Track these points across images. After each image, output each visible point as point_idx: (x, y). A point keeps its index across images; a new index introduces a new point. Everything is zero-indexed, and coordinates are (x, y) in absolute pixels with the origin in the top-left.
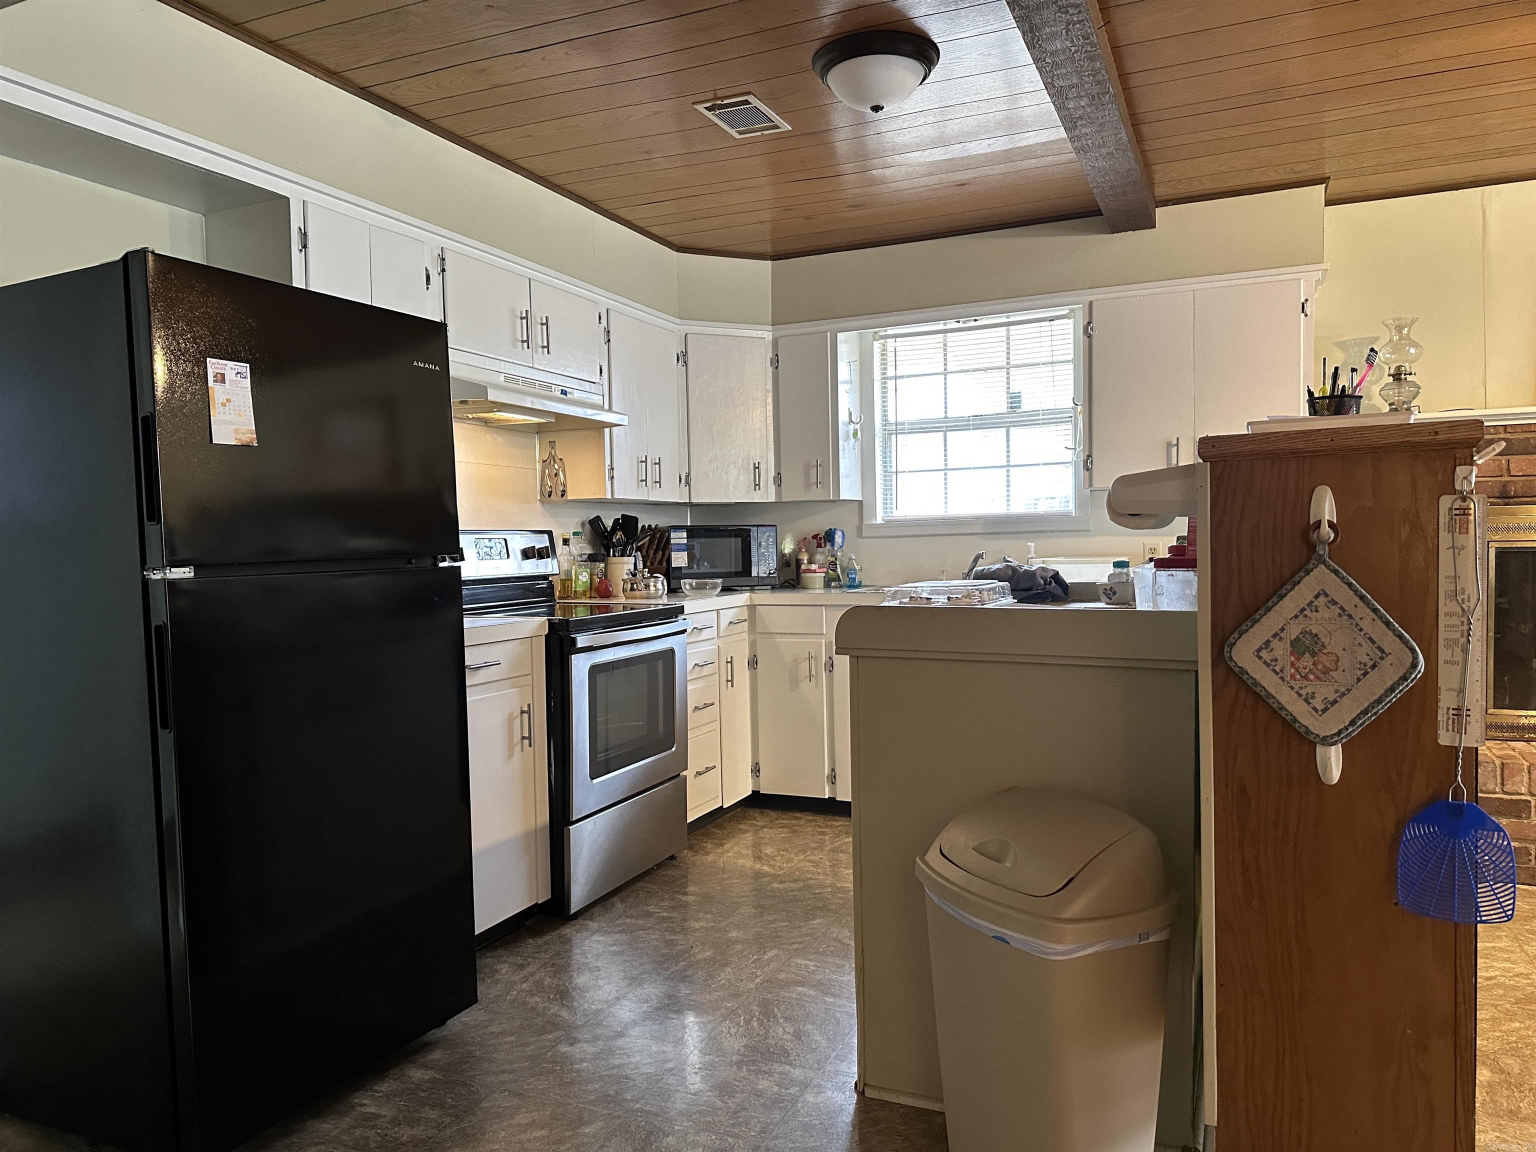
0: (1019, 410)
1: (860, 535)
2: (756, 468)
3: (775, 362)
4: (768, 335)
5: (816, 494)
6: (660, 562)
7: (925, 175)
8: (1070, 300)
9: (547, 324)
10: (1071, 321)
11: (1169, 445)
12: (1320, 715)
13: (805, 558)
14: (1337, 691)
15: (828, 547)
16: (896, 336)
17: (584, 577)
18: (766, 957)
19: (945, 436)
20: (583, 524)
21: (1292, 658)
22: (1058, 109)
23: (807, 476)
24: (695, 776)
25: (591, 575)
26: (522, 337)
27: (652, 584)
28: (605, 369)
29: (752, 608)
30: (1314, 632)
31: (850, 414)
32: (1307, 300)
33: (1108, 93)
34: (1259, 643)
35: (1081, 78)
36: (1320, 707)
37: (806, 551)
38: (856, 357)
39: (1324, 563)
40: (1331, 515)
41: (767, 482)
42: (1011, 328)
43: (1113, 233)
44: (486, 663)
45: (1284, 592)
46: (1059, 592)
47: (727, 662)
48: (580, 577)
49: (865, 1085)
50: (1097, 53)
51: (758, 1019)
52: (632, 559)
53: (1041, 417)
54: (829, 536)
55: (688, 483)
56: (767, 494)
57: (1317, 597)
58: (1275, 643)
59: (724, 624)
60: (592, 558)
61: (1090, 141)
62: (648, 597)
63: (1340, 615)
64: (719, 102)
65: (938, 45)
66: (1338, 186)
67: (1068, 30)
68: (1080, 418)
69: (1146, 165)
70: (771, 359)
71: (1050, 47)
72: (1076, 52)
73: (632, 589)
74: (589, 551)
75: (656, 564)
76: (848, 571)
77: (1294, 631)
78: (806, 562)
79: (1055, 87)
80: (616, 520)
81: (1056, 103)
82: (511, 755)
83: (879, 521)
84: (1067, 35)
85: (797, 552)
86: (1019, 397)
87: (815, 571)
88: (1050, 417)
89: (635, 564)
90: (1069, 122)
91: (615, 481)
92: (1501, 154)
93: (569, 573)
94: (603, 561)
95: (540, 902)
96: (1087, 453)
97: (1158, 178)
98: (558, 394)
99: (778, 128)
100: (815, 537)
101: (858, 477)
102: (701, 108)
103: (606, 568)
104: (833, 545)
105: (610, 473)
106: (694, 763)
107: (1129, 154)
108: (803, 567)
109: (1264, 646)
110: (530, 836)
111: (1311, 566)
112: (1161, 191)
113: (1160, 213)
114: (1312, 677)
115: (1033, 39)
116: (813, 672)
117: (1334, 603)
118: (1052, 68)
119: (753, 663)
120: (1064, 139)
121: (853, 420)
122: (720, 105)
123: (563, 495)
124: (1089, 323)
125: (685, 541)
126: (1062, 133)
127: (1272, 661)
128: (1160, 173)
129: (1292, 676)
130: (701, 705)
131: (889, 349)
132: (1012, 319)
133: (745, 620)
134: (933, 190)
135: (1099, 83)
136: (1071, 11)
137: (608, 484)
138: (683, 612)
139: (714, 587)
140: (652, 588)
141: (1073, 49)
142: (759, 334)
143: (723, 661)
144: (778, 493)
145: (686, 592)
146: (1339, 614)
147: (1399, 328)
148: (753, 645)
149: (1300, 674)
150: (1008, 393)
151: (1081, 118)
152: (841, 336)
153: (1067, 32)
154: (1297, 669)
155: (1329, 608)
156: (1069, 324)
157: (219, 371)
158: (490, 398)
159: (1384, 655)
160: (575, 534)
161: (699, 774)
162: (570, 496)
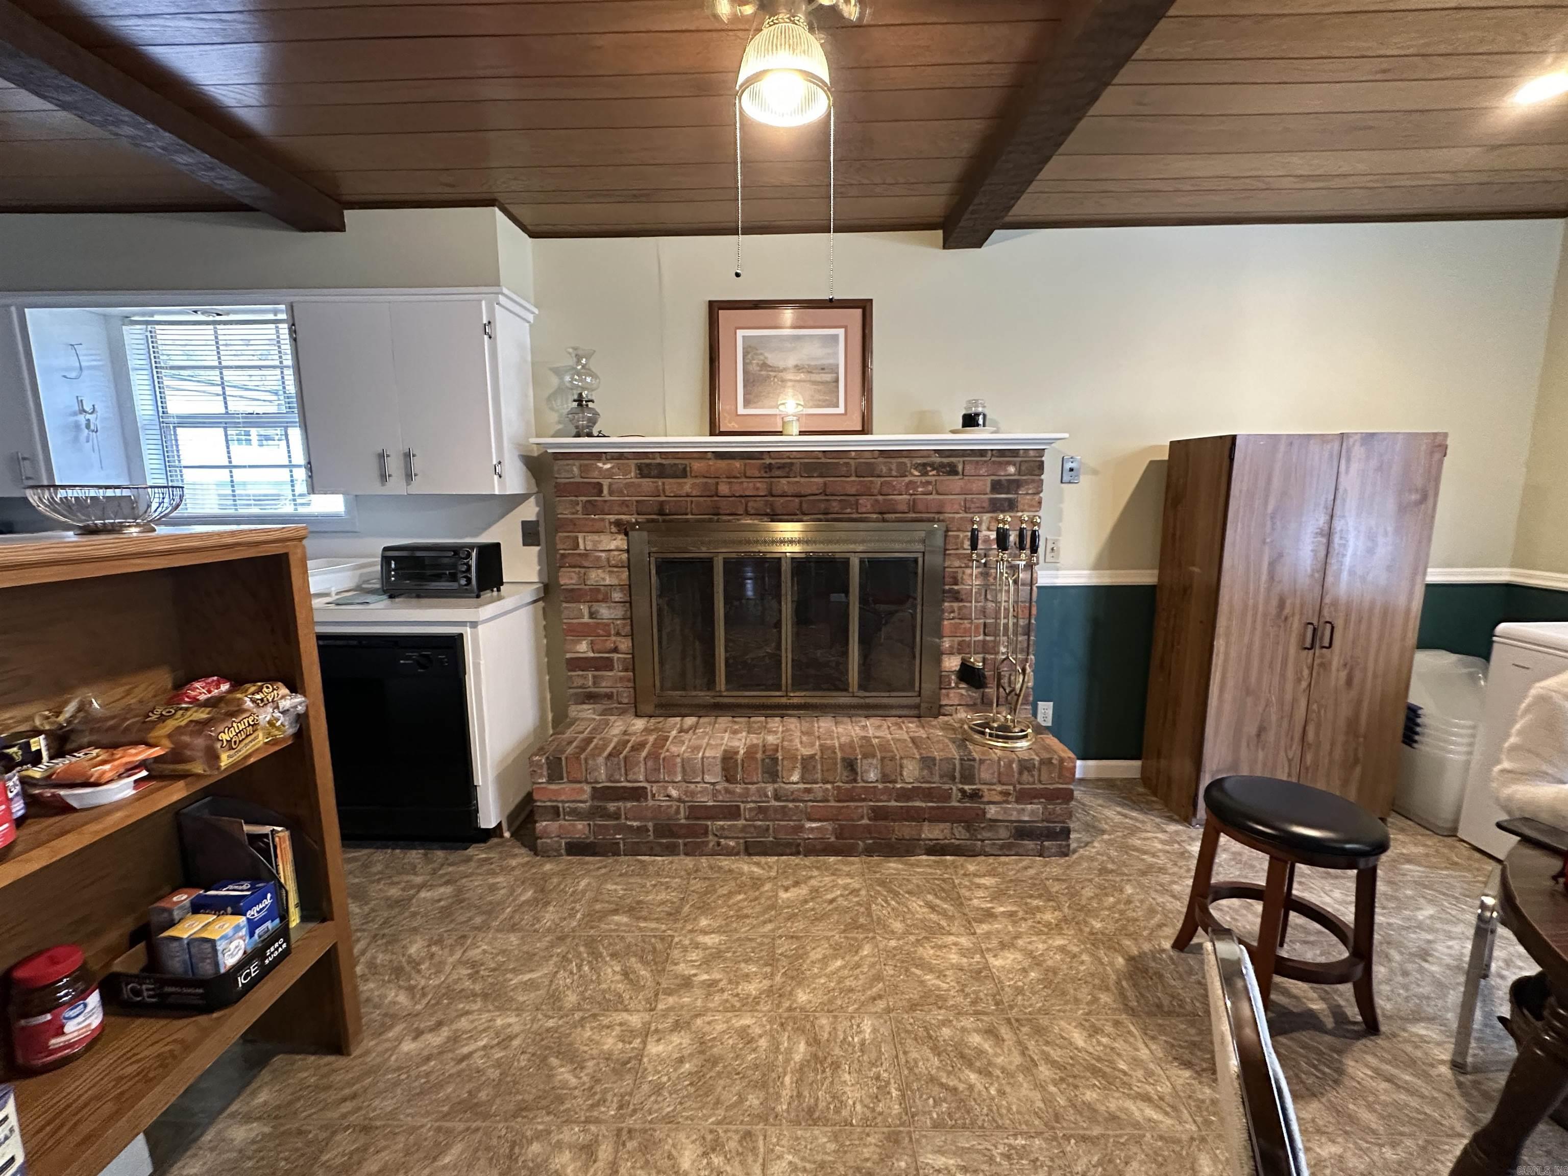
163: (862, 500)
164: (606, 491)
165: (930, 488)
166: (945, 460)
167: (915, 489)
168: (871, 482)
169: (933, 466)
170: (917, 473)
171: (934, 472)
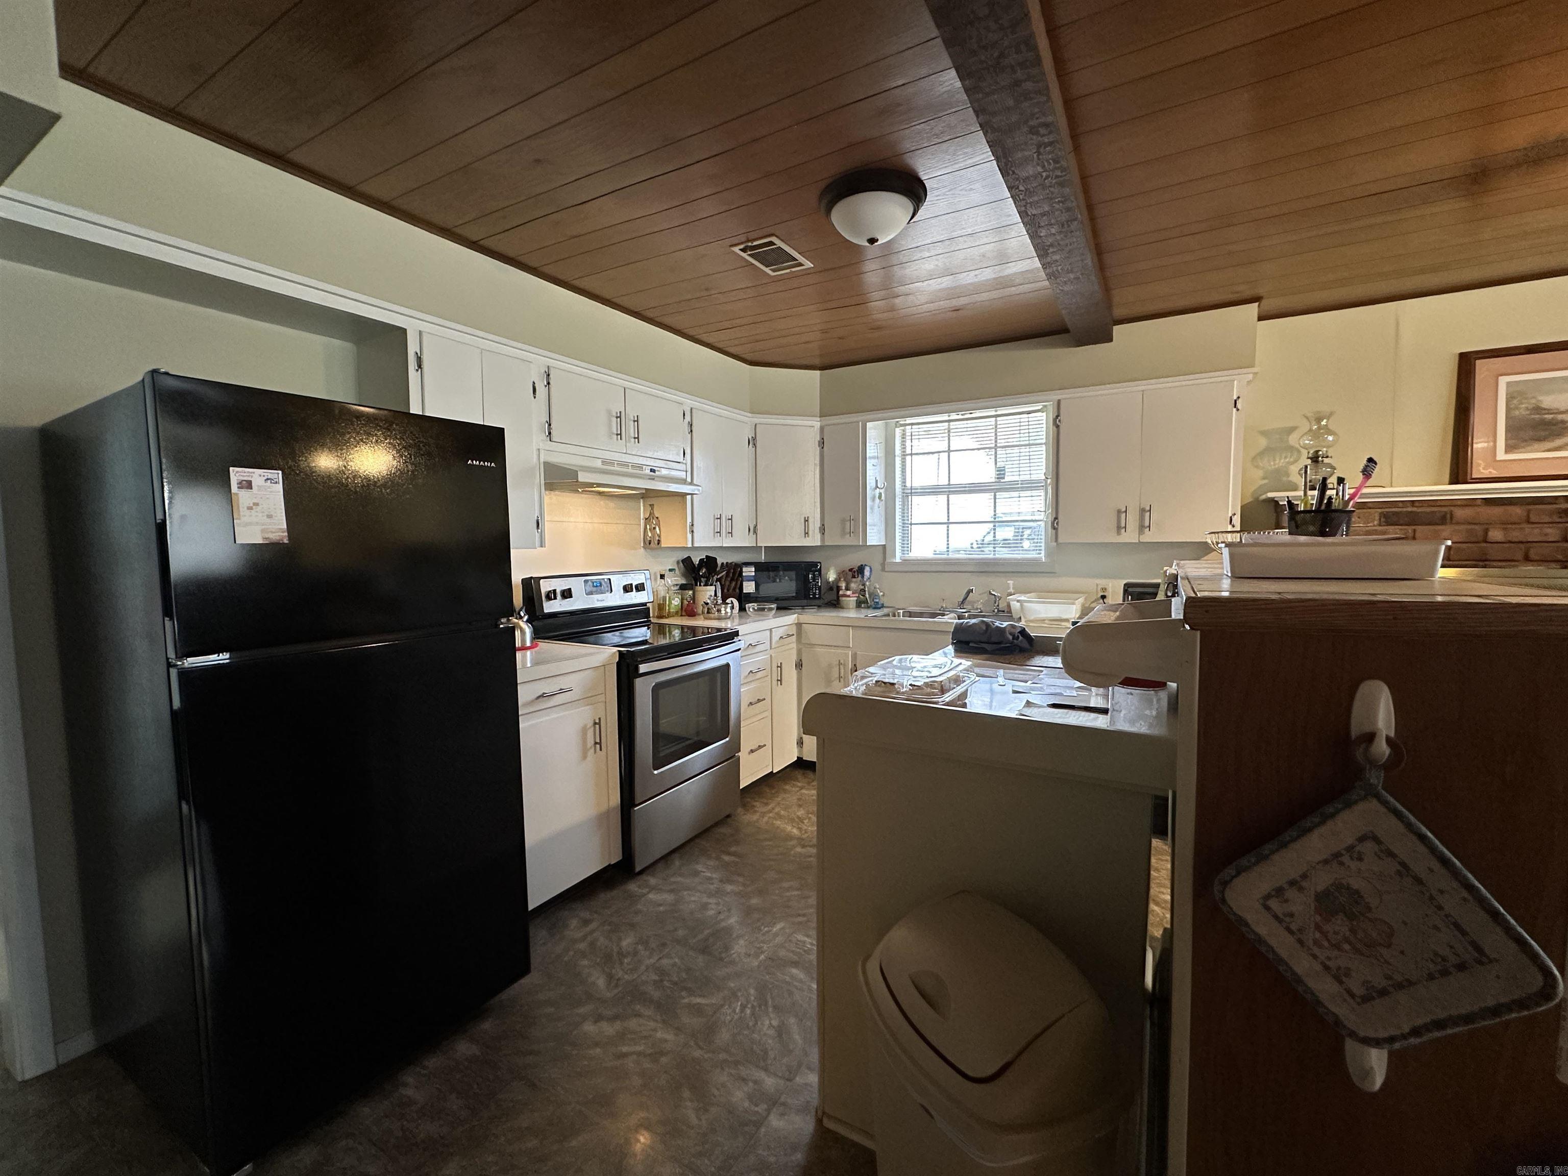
0: (1002, 481)
1: (883, 570)
2: (806, 520)
3: (822, 443)
4: (817, 425)
5: (848, 541)
6: (734, 589)
7: (927, 303)
8: (1045, 398)
9: (637, 421)
10: (1044, 414)
11: (1119, 512)
12: (1359, 1004)
13: (843, 585)
14: (1388, 978)
15: (860, 578)
16: (912, 424)
17: (676, 602)
18: (775, 930)
19: (948, 498)
20: (678, 562)
21: (1318, 918)
22: (1031, 237)
23: (843, 529)
24: (749, 753)
25: (682, 600)
26: (617, 431)
27: (723, 609)
28: (688, 452)
29: (799, 625)
30: (1356, 887)
31: (877, 481)
32: (1239, 398)
33: (1075, 219)
34: (1266, 887)
35: (1051, 206)
36: (1359, 991)
37: (844, 580)
38: (883, 440)
39: (1377, 796)
40: (1389, 728)
41: (814, 531)
42: (999, 419)
43: (1078, 346)
44: (561, 690)
45: (1309, 824)
46: (1025, 644)
47: (778, 667)
48: (673, 602)
49: (824, 1113)
50: (1067, 178)
51: (753, 1007)
52: (713, 588)
53: (1019, 486)
54: (861, 570)
55: (755, 532)
56: (814, 540)
57: (1362, 839)
58: (1291, 894)
59: (775, 638)
60: (683, 587)
61: (1059, 268)
62: (719, 619)
63: (1399, 873)
64: (750, 244)
65: (925, 182)
66: (1270, 304)
67: (1039, 153)
68: (1050, 488)
69: (1107, 289)
70: (819, 442)
71: (1023, 174)
72: (1047, 177)
73: (708, 612)
74: (683, 581)
75: (731, 591)
76: (873, 595)
77: (1322, 880)
78: (844, 588)
79: (1028, 215)
80: (701, 560)
81: (1030, 232)
82: (584, 757)
83: (898, 560)
84: (1039, 159)
85: (838, 580)
86: (1004, 470)
87: (849, 596)
88: (1028, 486)
89: (716, 591)
90: (1042, 251)
91: (695, 534)
92: (1422, 271)
93: (664, 598)
94: (692, 589)
95: (612, 863)
96: (1054, 516)
97: (1116, 299)
98: (648, 472)
99: (803, 265)
100: (851, 570)
101: (883, 527)
102: (736, 249)
103: (694, 594)
104: (863, 577)
105: (690, 528)
106: (746, 745)
107: (1094, 278)
108: (841, 593)
109: (1273, 893)
110: (603, 818)
111: (1354, 797)
112: (1118, 312)
113: (1116, 329)
114: (1347, 947)
115: (1006, 165)
116: (842, 675)
117: (1391, 854)
118: (1025, 195)
119: (799, 665)
120: (1037, 269)
121: (879, 486)
122: (751, 246)
123: (658, 544)
124: (1057, 416)
125: (753, 574)
126: (1037, 263)
127: (1285, 915)
128: (1118, 296)
129: (1316, 942)
130: (753, 701)
131: (907, 434)
132: (999, 413)
133: (793, 635)
134: (934, 314)
135: (1068, 209)
136: (1042, 131)
137: (689, 536)
138: (738, 635)
139: (771, 609)
140: (723, 612)
141: (1044, 174)
142: (810, 423)
143: (774, 666)
144: (823, 540)
145: (749, 613)
146: (1398, 871)
147: (1318, 420)
148: (799, 652)
149: (1328, 941)
150: (996, 467)
151: (1051, 245)
152: (869, 425)
153: (1038, 156)
154: (1325, 934)
155: (1380, 858)
156: (1042, 416)
157: (246, 478)
158: (580, 479)
159: (1484, 959)
160: (670, 570)
161: (752, 751)
162: (663, 545)
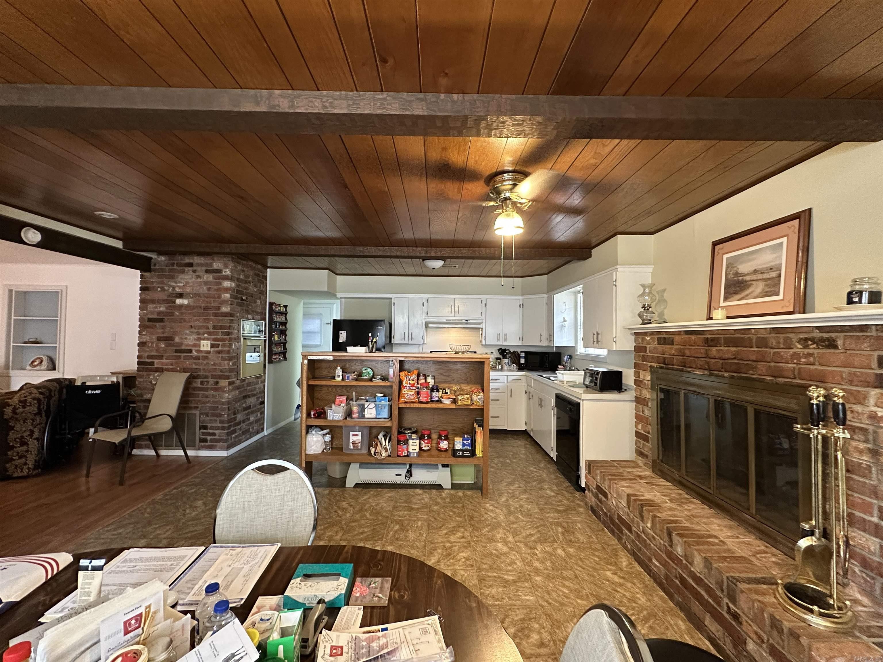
163: (760, 365)
164: (648, 351)
165: (812, 359)
166: (825, 335)
167: (799, 359)
168: (766, 352)
169: (813, 340)
170: (799, 346)
171: (815, 346)
